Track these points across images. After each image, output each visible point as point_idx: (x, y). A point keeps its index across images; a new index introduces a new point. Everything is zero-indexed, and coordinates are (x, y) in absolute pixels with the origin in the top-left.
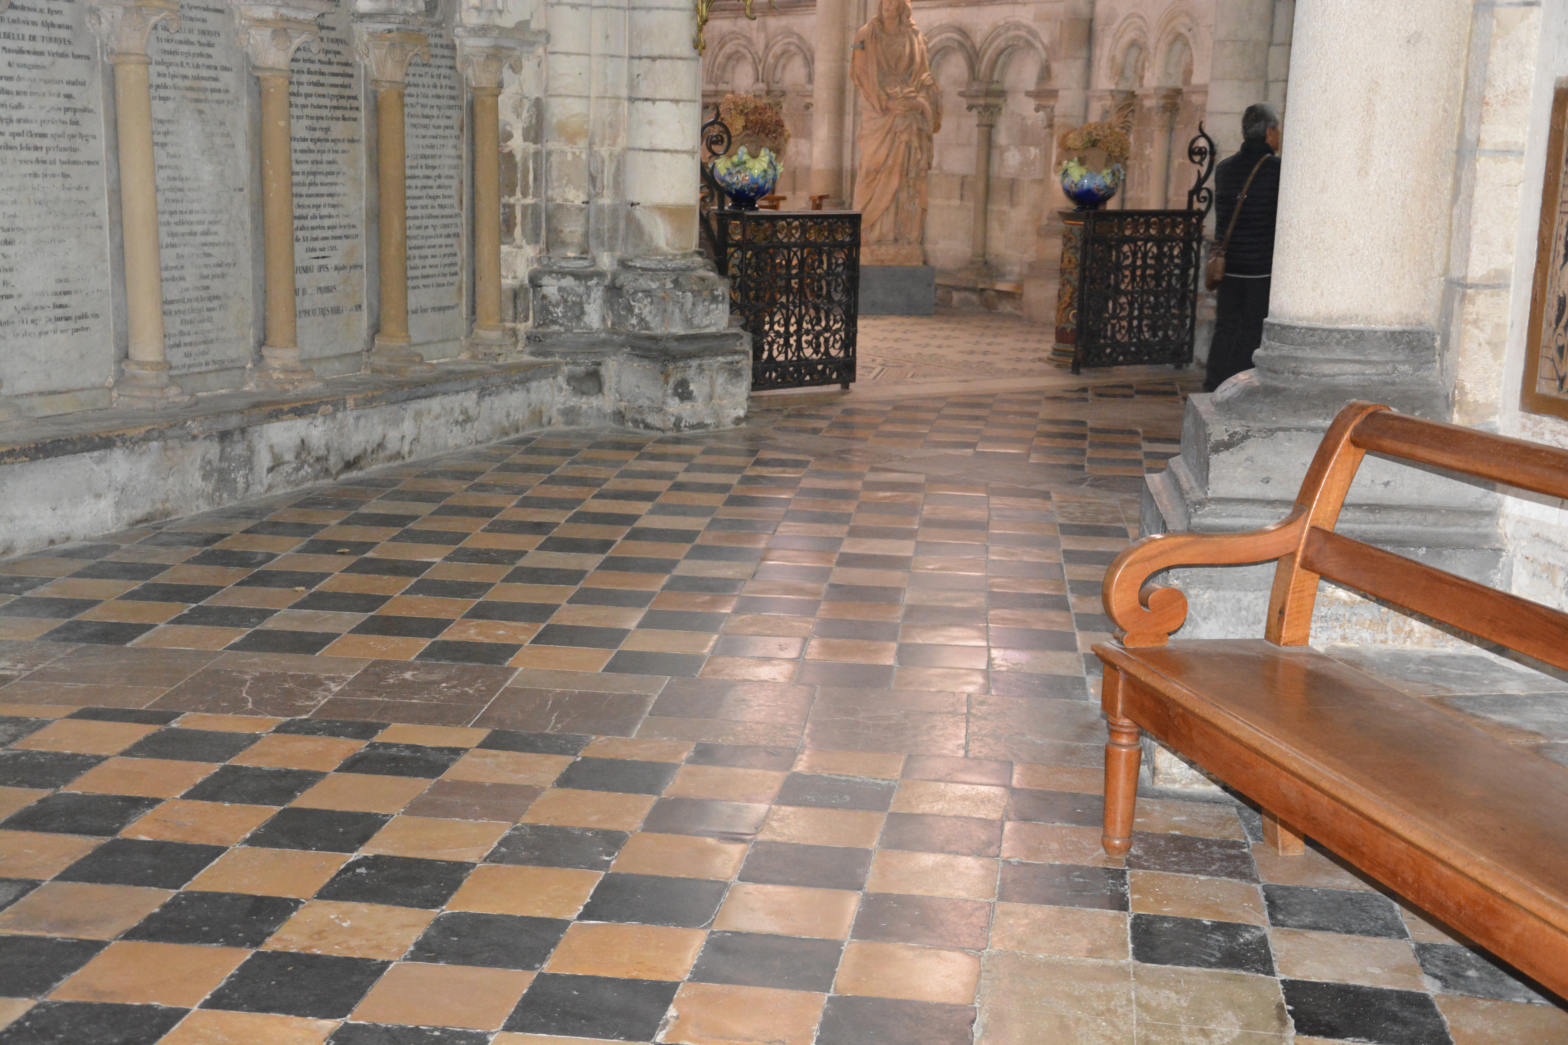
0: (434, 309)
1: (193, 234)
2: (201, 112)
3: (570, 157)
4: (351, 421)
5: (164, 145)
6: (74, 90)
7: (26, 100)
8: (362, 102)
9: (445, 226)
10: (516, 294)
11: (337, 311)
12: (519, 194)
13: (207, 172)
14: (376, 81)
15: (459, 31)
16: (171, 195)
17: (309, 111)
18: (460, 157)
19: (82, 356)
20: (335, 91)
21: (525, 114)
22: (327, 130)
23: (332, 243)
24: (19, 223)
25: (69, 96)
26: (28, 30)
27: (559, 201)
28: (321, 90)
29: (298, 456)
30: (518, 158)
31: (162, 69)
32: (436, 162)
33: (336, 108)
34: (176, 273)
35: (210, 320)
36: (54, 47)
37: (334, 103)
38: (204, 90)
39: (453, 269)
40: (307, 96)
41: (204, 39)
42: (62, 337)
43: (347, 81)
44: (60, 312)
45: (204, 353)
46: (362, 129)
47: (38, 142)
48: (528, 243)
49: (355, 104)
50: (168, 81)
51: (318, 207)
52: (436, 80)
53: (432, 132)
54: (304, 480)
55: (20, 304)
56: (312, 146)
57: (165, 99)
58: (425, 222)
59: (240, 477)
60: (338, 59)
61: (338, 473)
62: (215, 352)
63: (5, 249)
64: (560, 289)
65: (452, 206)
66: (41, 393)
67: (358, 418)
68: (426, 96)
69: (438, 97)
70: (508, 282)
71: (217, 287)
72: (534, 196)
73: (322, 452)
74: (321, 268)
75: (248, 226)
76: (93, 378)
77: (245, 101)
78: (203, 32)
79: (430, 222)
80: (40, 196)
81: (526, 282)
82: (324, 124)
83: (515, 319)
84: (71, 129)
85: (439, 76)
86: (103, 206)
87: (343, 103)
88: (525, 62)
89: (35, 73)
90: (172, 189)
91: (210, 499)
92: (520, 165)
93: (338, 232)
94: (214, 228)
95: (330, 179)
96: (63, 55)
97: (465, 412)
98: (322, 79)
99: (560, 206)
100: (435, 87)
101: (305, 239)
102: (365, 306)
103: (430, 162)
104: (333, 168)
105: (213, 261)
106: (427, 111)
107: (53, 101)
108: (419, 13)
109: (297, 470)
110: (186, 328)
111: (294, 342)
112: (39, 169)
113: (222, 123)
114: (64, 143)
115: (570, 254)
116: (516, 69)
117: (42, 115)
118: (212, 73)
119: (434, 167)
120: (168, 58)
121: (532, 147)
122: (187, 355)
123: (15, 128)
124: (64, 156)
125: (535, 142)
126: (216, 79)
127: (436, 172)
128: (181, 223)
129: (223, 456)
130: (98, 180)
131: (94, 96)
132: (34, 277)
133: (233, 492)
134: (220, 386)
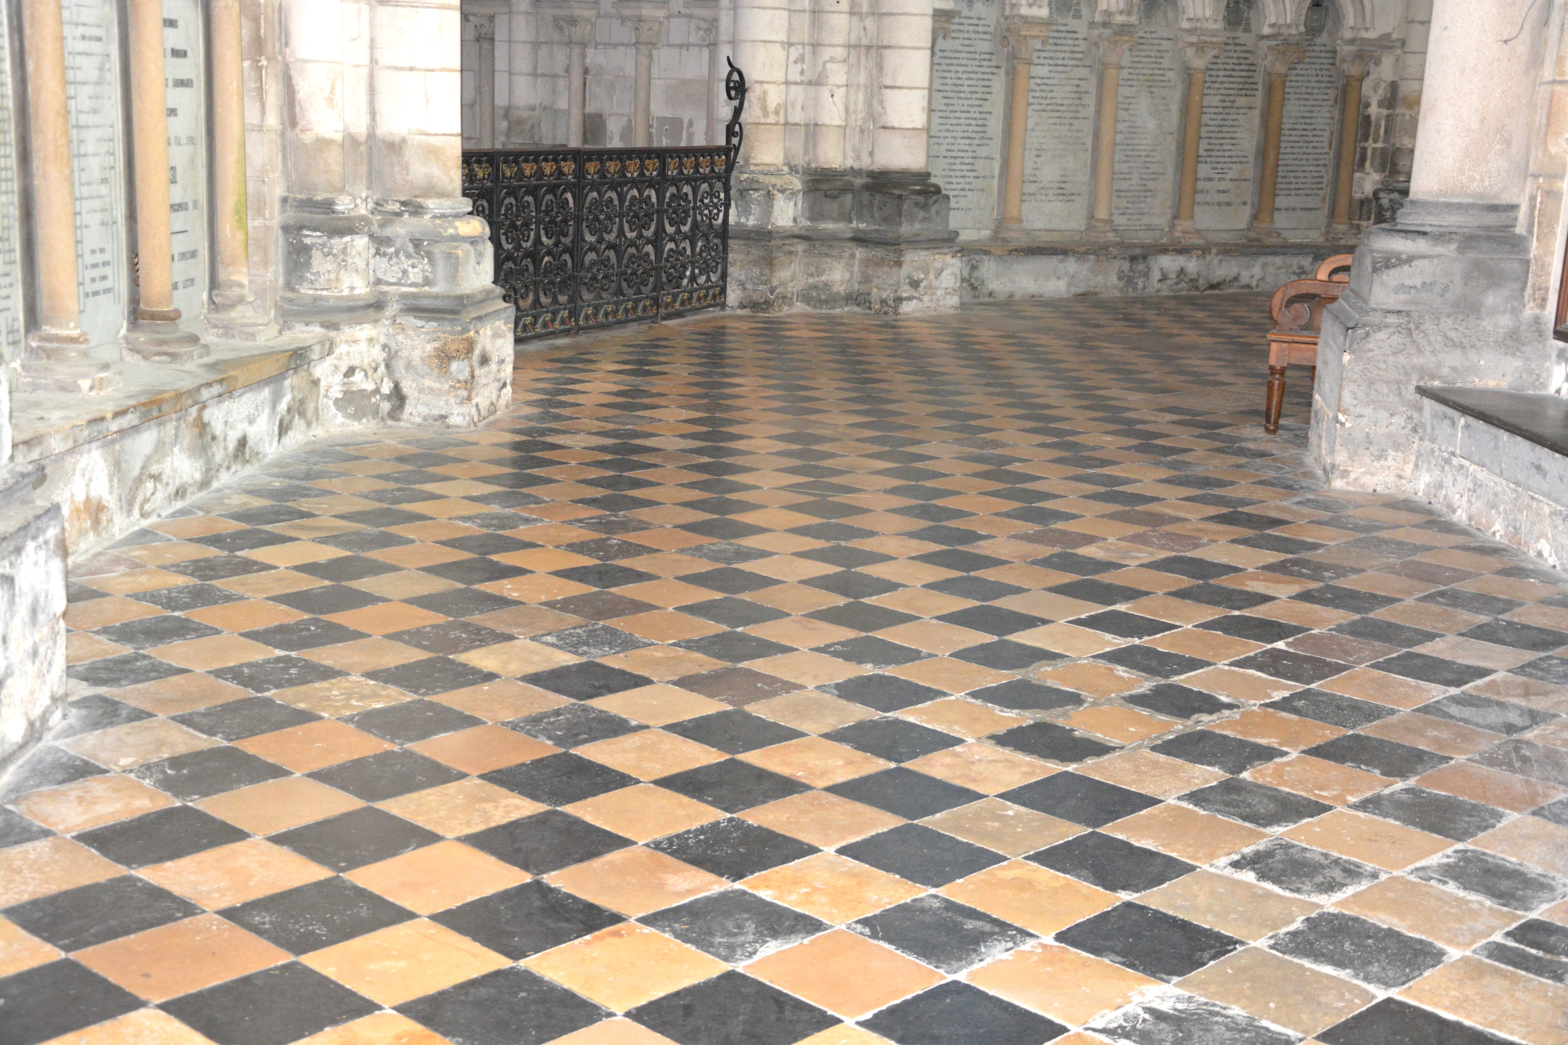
0: (1302, 209)
1: (1139, 156)
2: (1152, 92)
3: (1407, 118)
4: (1216, 262)
5: (1127, 110)
6: (1081, 83)
7: (1055, 88)
8: (1260, 86)
9: (1316, 160)
10: (1362, 202)
11: (1229, 204)
12: (1371, 141)
13: (1152, 124)
14: (1269, 74)
15: (1339, 42)
16: (1128, 135)
17: (1222, 91)
18: (1332, 118)
19: (1069, 214)
20: (1242, 80)
21: (1381, 91)
22: (1233, 102)
23: (1230, 165)
24: (1044, 147)
25: (1078, 86)
26: (1061, 55)
27: (1398, 145)
28: (1231, 79)
29: (1178, 276)
30: (1373, 118)
31: (1131, 71)
32: (1313, 121)
33: (1240, 89)
34: (1127, 176)
35: (1145, 202)
36: (1074, 62)
37: (1241, 86)
38: (1155, 81)
39: (1319, 186)
40: (1222, 83)
41: (1158, 54)
42: (1059, 203)
43: (1250, 74)
44: (1060, 191)
45: (1139, 220)
46: (1258, 100)
47: (1059, 108)
48: (1375, 171)
49: (1255, 87)
50: (1134, 77)
51: (1222, 145)
52: (1318, 72)
53: (1311, 103)
54: (1182, 290)
55: (1040, 185)
56: (1221, 110)
57: (1131, 86)
58: (1300, 156)
59: (1140, 283)
60: (1247, 61)
61: (1205, 290)
62: (1145, 220)
63: (1036, 159)
64: (1391, 201)
65: (1323, 148)
66: (1046, 230)
67: (1221, 261)
68: (1309, 81)
69: (1319, 82)
70: (1358, 196)
71: (1150, 185)
72: (1384, 142)
73: (1195, 276)
74: (1220, 179)
75: (1174, 154)
76: (1073, 225)
77: (1180, 86)
78: (1158, 51)
79: (1304, 157)
80: (1057, 134)
81: (1371, 195)
82: (1232, 98)
83: (1360, 219)
84: (1077, 102)
85: (1321, 70)
86: (1089, 141)
87: (1247, 86)
88: (1384, 59)
89: (1063, 75)
90: (1129, 133)
91: (1122, 290)
92: (1373, 124)
93: (1233, 160)
94: (1152, 154)
95: (1232, 129)
96: (1078, 66)
97: (1301, 268)
98: (1233, 73)
99: (1399, 149)
100: (1317, 75)
101: (1211, 162)
102: (1249, 203)
103: (1308, 121)
104: (1235, 123)
105: (1150, 171)
106: (1310, 90)
107: (1069, 88)
108: (1300, 34)
109: (1177, 284)
110: (1130, 205)
111: (1192, 217)
112: (1058, 121)
113: (1164, 98)
114: (1072, 108)
115: (1401, 179)
116: (1378, 63)
117: (1063, 95)
118: (1161, 72)
119: (1310, 124)
120: (1135, 65)
121: (1385, 112)
122: (1129, 220)
123: (1048, 101)
124: (1071, 115)
125: (1389, 108)
126: (1163, 75)
127: (1312, 127)
128: (1133, 150)
129: (1131, 269)
130: (1088, 127)
131: (1091, 85)
132: (1049, 173)
133: (1135, 289)
134: (1147, 238)
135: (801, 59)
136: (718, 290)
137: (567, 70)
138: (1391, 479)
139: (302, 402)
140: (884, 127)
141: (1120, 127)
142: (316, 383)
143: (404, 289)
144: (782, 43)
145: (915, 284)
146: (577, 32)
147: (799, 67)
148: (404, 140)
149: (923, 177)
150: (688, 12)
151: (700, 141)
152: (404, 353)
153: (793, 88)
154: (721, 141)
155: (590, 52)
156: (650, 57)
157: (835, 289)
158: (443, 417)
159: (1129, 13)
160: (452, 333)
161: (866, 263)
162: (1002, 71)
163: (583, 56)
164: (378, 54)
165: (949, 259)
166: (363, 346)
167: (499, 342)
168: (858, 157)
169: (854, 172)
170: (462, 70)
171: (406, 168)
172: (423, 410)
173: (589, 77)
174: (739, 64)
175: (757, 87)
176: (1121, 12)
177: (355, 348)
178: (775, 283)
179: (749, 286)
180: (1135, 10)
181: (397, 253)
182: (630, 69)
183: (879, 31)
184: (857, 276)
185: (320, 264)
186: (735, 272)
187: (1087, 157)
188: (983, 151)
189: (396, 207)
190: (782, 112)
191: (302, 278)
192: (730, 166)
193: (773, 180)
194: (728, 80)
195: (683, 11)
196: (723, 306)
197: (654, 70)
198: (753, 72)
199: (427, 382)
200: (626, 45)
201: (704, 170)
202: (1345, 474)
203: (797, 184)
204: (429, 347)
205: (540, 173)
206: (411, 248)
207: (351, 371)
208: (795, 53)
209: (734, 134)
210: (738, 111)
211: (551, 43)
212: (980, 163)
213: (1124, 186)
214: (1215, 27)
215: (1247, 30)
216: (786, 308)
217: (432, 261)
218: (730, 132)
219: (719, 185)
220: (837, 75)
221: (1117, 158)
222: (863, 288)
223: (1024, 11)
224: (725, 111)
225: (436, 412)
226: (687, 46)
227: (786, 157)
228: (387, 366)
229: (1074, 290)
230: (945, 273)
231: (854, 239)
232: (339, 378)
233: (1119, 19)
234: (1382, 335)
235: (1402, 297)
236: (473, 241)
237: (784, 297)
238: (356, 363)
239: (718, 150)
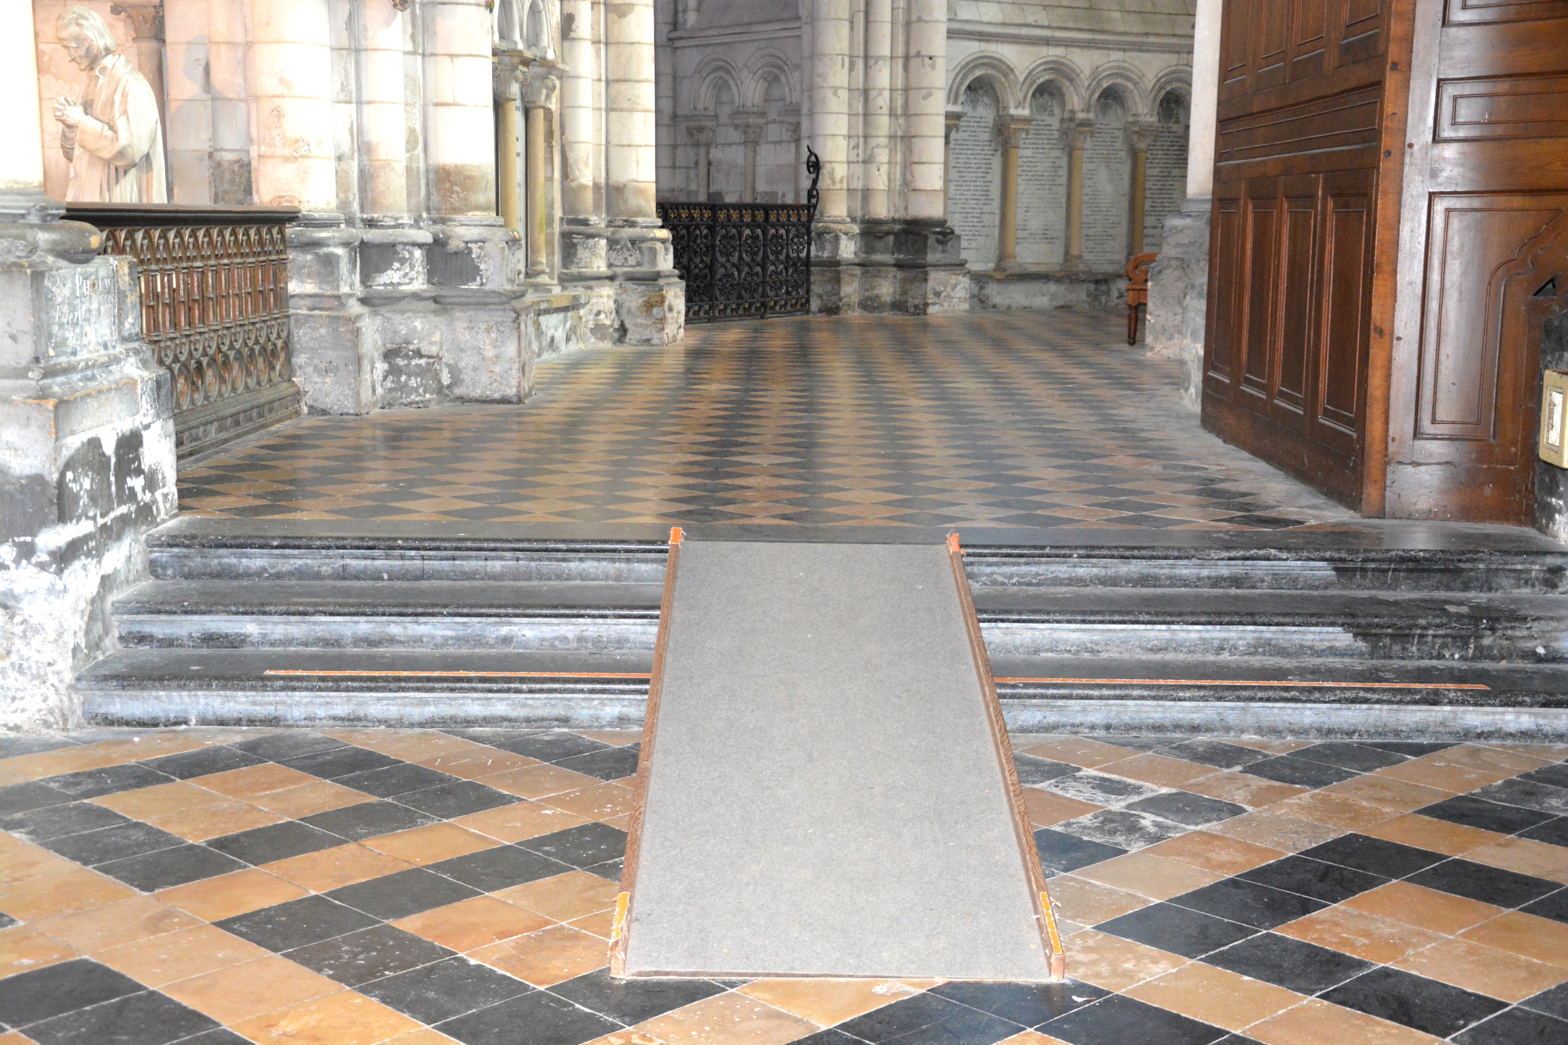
1: (1101, 211)
2: (1108, 166)
5: (1091, 179)
6: (1056, 160)
7: (1037, 164)
13: (1109, 189)
19: (1051, 252)
20: (1175, 157)
24: (1031, 205)
25: (1053, 163)
26: (1040, 141)
33: (1175, 163)
34: (1093, 226)
35: (1106, 244)
36: (1050, 146)
38: (1110, 158)
42: (1043, 245)
44: (1044, 236)
45: (1103, 256)
47: (1041, 178)
55: (1029, 232)
57: (1093, 162)
59: (1103, 299)
62: (1107, 257)
63: (1026, 214)
71: (1110, 231)
76: (1055, 260)
77: (1129, 162)
80: (1040, 196)
84: (1053, 174)
86: (1063, 201)
89: (1043, 155)
90: (1093, 195)
91: (1090, 304)
94: (1111, 209)
96: (1053, 149)
105: (1109, 222)
107: (1047, 164)
110: (1096, 246)
112: (1041, 187)
113: (1117, 171)
114: (1050, 178)
117: (1044, 169)
118: (1114, 152)
120: (1095, 148)
122: (1095, 256)
123: (1033, 174)
124: (1050, 183)
126: (1116, 154)
128: (1096, 207)
129: (1096, 289)
130: (1062, 191)
131: (1064, 162)
132: (1036, 224)
133: (1100, 303)
134: (1109, 269)
135: (857, 146)
136: (804, 301)
137: (696, 164)
138: (1177, 351)
139: (575, 327)
140: (914, 190)
141: (1086, 190)
142: (580, 318)
143: (626, 269)
144: (843, 136)
145: (938, 294)
146: (703, 137)
147: (855, 151)
148: (625, 185)
149: (942, 223)
150: (781, 119)
151: (790, 200)
152: (627, 304)
153: (852, 165)
154: (804, 201)
155: (713, 151)
156: (755, 151)
157: (883, 299)
158: (649, 340)
159: (1088, 111)
160: (653, 291)
161: (904, 281)
162: (999, 153)
163: (708, 153)
164: (610, 139)
165: (960, 278)
166: (605, 299)
167: (678, 301)
168: (896, 211)
169: (894, 221)
170: (656, 145)
171: (626, 201)
172: (637, 336)
173: (712, 168)
174: (816, 150)
175: (828, 165)
176: (1082, 111)
177: (601, 300)
178: (842, 294)
179: (825, 298)
180: (1093, 109)
181: (622, 248)
182: (740, 160)
183: (908, 126)
184: (899, 291)
185: (582, 254)
186: (816, 288)
187: (1063, 212)
188: (987, 209)
189: (621, 223)
190: (845, 181)
191: (572, 262)
192: (810, 218)
193: (840, 226)
194: (808, 161)
195: (777, 118)
196: (808, 312)
197: (758, 159)
198: (824, 156)
199: (640, 321)
200: (739, 144)
201: (794, 219)
202: (1152, 349)
203: (856, 229)
204: (641, 301)
205: (691, 216)
206: (630, 245)
207: (598, 313)
208: (853, 142)
209: (813, 197)
210: (815, 182)
211: (685, 145)
212: (985, 217)
213: (1091, 232)
214: (1152, 120)
215: (1177, 121)
216: (850, 312)
217: (641, 252)
218: (810, 196)
219: (803, 230)
220: (883, 156)
221: (1085, 212)
222: (903, 298)
223: (1013, 111)
224: (806, 183)
225: (645, 337)
226: (780, 142)
227: (848, 212)
228: (617, 312)
229: (1054, 304)
230: (958, 287)
231: (895, 265)
232: (592, 317)
233: (1081, 116)
234: (1169, 271)
235: (1179, 250)
236: (663, 241)
237: (849, 305)
238: (601, 308)
239: (802, 207)
